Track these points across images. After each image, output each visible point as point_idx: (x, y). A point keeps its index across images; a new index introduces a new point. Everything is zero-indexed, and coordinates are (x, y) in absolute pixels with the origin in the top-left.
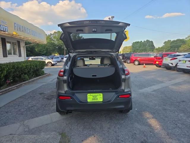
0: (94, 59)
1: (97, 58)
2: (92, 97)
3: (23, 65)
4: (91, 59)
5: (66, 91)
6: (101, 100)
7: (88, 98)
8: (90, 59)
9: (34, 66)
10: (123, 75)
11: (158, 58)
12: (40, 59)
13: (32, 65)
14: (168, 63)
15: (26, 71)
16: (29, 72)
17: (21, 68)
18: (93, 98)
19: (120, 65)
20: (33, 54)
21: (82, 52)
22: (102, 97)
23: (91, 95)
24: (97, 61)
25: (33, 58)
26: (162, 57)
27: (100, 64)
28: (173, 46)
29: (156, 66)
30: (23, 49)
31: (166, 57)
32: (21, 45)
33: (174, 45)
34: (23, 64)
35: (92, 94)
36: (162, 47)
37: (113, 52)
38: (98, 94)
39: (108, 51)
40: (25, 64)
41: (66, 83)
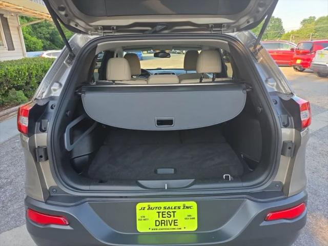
0: (167, 55)
1: (174, 53)
2: (153, 216)
3: (7, 69)
4: (160, 54)
5: (51, 188)
6: (192, 226)
7: (138, 217)
8: (156, 55)
9: (37, 71)
10: (286, 126)
11: (301, 52)
12: (53, 55)
13: (33, 68)
14: (325, 64)
15: (21, 83)
16: (27, 83)
17: (5, 76)
18: (161, 219)
19: (266, 81)
20: (55, 45)
21: (119, 28)
22: (195, 215)
23: (149, 208)
24: (177, 61)
25: (51, 53)
26: (312, 49)
27: (183, 68)
28: (320, 28)
29: (294, 68)
30: (17, 32)
31: (322, 50)
32: (10, 24)
33: (322, 26)
34: (9, 68)
35: (153, 205)
36: (298, 31)
37: (239, 30)
38: (180, 204)
39: (220, 26)
40: (14, 66)
41: (47, 159)
